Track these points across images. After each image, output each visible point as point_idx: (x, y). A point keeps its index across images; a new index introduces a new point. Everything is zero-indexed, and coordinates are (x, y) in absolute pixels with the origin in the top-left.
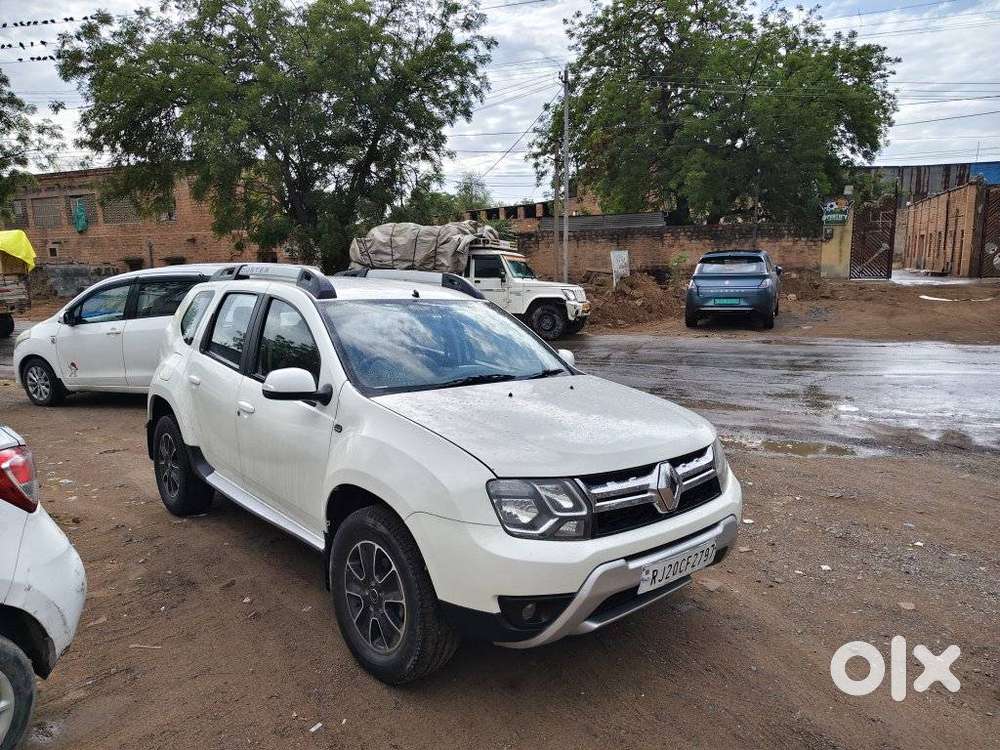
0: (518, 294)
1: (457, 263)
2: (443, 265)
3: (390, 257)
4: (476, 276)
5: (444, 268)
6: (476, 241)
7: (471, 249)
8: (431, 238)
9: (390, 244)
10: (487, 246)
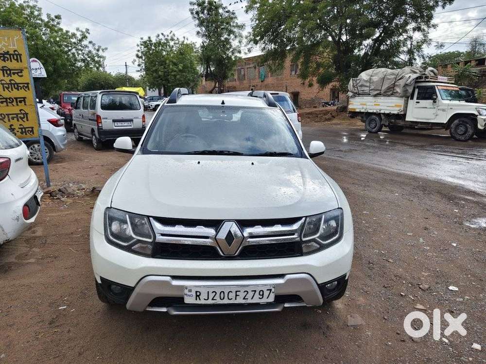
0: (444, 110)
1: (406, 91)
2: (397, 92)
3: (368, 88)
4: (417, 99)
5: (398, 94)
6: (420, 77)
7: (416, 82)
8: (393, 77)
9: (370, 81)
10: (427, 80)
